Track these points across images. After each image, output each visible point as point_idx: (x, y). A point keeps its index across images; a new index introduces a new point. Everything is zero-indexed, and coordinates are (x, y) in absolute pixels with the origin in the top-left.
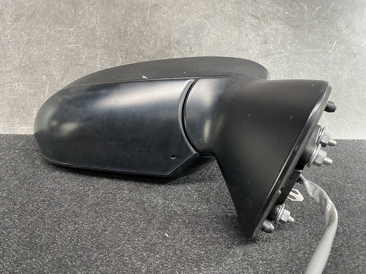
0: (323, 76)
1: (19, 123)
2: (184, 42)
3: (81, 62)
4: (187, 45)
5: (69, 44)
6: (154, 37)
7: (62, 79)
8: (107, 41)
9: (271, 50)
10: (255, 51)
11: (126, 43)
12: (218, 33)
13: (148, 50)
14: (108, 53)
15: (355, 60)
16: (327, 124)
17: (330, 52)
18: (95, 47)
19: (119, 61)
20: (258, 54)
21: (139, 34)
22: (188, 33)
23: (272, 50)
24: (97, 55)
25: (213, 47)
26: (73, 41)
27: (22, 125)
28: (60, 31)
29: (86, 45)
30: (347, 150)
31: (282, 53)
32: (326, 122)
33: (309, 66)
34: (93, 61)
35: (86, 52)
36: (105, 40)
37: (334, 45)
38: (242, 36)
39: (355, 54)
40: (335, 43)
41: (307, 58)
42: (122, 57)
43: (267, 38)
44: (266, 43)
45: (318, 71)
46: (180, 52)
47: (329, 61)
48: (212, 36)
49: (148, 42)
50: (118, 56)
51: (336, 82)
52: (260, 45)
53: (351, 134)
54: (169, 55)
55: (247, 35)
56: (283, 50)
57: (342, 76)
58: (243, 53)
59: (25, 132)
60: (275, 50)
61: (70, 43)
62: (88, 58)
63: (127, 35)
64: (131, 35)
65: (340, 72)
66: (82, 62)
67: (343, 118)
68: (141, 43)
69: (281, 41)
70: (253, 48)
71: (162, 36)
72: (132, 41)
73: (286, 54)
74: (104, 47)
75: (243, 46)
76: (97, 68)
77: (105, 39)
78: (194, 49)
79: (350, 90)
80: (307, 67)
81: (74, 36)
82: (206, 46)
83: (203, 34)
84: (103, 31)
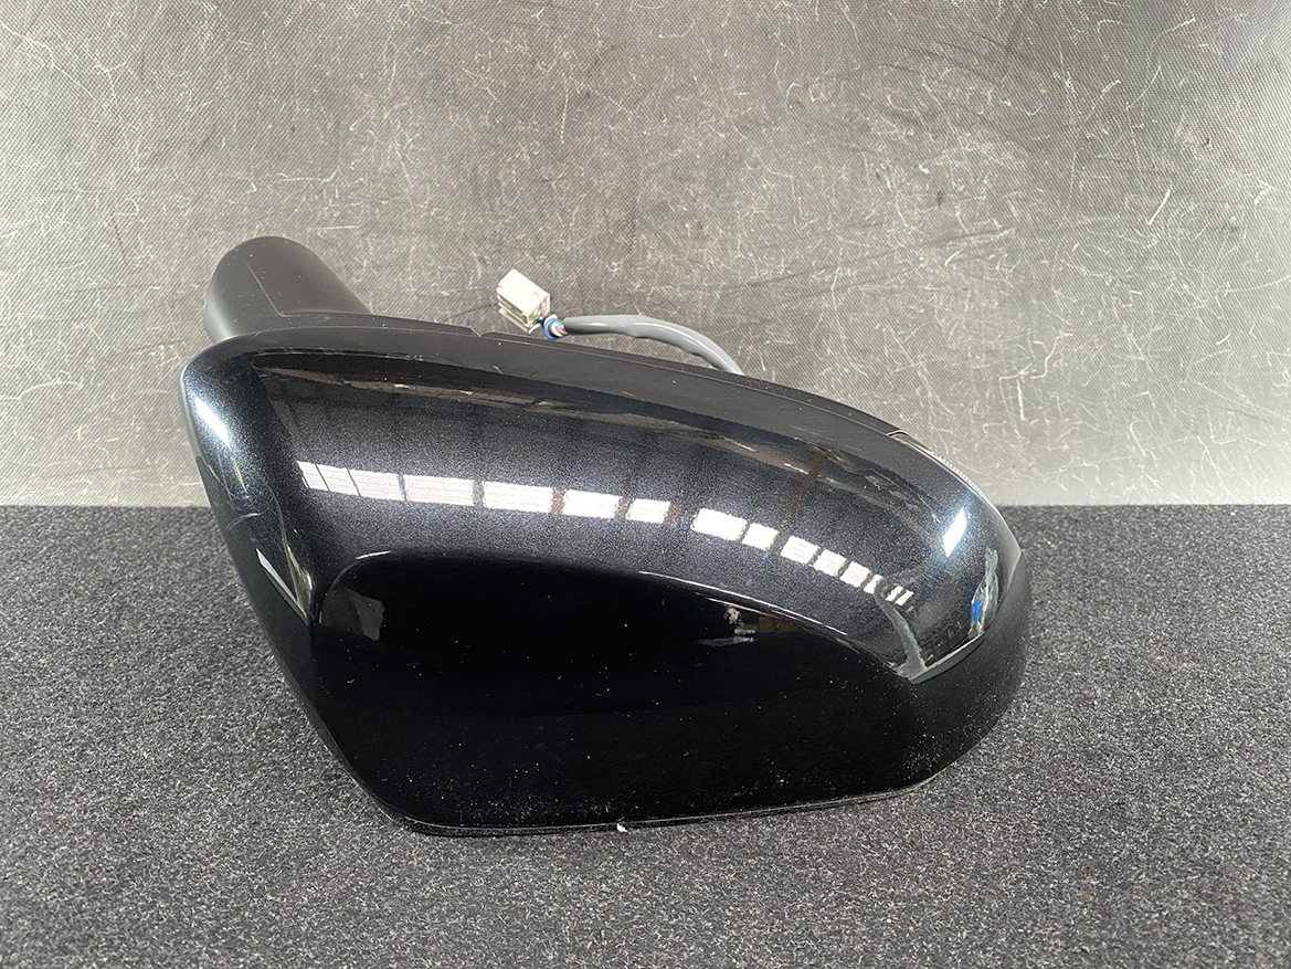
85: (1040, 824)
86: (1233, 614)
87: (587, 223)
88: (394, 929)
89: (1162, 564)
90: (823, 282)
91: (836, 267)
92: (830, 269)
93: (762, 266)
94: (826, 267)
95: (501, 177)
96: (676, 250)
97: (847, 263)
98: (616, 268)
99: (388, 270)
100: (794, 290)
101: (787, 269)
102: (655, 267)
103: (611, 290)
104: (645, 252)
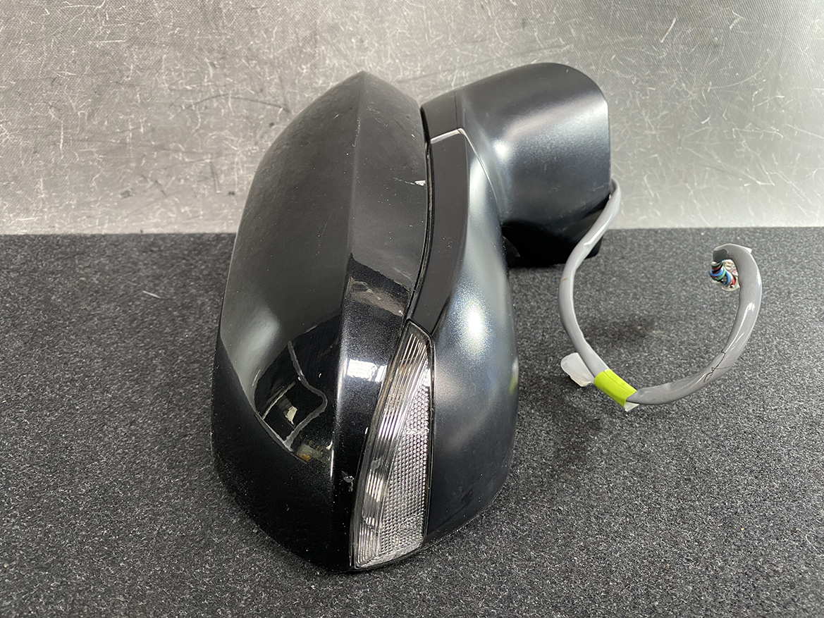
0: (646, 95)
1: (11, 210)
2: (345, 28)
3: (128, 77)
4: (353, 34)
5: (96, 38)
6: (280, 19)
7: (91, 116)
8: (180, 32)
9: (535, 40)
10: (502, 42)
11: (220, 34)
12: (420, 6)
13: (269, 48)
14: (183, 57)
15: (717, 59)
16: (651, 195)
17: (662, 41)
18: (154, 45)
19: (209, 73)
20: (507, 48)
21: (246, 14)
22: (354, 8)
23: (537, 39)
24: (160, 61)
25: (409, 36)
26: (105, 33)
27: (18, 215)
28: (74, 12)
29: (134, 40)
30: (677, 254)
31: (560, 46)
32: (649, 192)
33: (618, 73)
34: (154, 75)
35: (136, 56)
36: (174, 29)
37: (672, 25)
38: (473, 11)
39: (716, 46)
40: (674, 21)
41: (614, 57)
42: (213, 65)
43: (527, 13)
44: (524, 24)
45: (636, 83)
46: (339, 50)
47: (660, 61)
48: (405, 13)
49: (266, 31)
50: (205, 64)
51: (674, 107)
52: (511, 29)
53: (700, 214)
54: (314, 57)
55: (482, 7)
56: (562, 38)
57: (687, 94)
58: (475, 48)
59: (25, 228)
60: (546, 38)
61: (100, 38)
62: (140, 70)
63: (221, 18)
64: (230, 16)
65: (683, 85)
66: (129, 79)
67: (686, 181)
68: (253, 33)
69: (557, 19)
70: (496, 36)
71: (298, 17)
72: (232, 30)
73: (568, 47)
74: (174, 44)
75: (476, 33)
76: (162, 90)
77: (174, 27)
78: (368, 43)
79: (703, 123)
80: (613, 75)
81: (106, 21)
82: (394, 36)
83: (386, 10)
84: (168, 9)
85: (547, 433)
86: (690, 299)
87: (284, 39)
88: (138, 507)
89: (652, 267)
90: (446, 81)
91: (455, 70)
92: (451, 71)
93: (405, 69)
94: (448, 70)
95: (221, 6)
96: (345, 57)
97: (462, 67)
98: (305, 70)
99: (149, 72)
100: (427, 86)
101: (422, 71)
102: (332, 69)
103: (303, 85)
104: (324, 59)
